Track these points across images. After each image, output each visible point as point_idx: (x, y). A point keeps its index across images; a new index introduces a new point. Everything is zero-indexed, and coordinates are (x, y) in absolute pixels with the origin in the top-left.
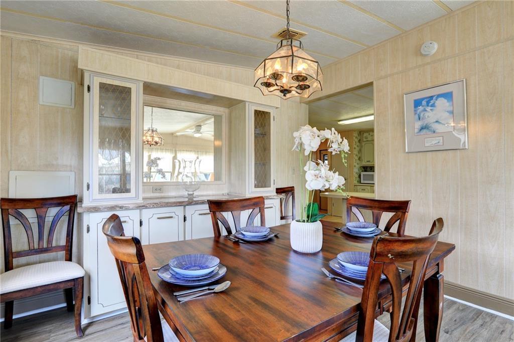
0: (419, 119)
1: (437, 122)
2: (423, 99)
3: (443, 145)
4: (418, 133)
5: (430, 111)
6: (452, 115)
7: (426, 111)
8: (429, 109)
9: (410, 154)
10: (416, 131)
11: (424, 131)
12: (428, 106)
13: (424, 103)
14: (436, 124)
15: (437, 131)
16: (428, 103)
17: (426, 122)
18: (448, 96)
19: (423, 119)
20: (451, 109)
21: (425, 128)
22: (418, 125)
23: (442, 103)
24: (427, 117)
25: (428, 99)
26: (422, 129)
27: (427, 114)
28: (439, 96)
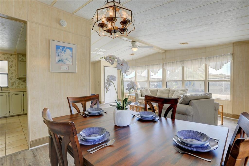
0: (58, 56)
1: (66, 59)
2: (61, 46)
3: (68, 70)
4: (57, 62)
5: (63, 53)
6: (72, 58)
7: (62, 52)
8: (63, 52)
9: (52, 73)
10: (57, 61)
11: (61, 62)
12: (63, 50)
13: (61, 48)
14: (66, 60)
15: (66, 63)
16: (63, 49)
17: (62, 58)
18: (71, 49)
19: (60, 56)
20: (72, 55)
21: (61, 61)
22: (57, 58)
23: (68, 51)
24: (62, 55)
25: (63, 47)
26: (59, 61)
27: (62, 54)
28: (67, 48)
